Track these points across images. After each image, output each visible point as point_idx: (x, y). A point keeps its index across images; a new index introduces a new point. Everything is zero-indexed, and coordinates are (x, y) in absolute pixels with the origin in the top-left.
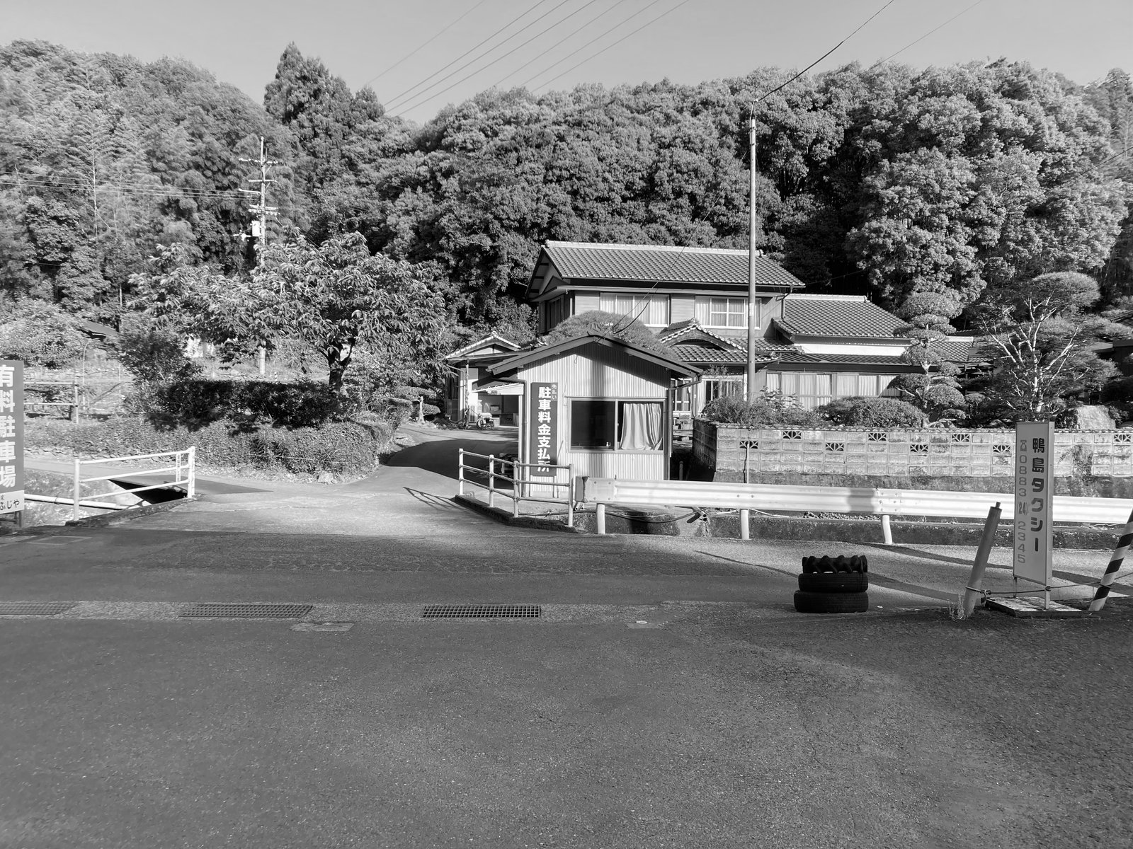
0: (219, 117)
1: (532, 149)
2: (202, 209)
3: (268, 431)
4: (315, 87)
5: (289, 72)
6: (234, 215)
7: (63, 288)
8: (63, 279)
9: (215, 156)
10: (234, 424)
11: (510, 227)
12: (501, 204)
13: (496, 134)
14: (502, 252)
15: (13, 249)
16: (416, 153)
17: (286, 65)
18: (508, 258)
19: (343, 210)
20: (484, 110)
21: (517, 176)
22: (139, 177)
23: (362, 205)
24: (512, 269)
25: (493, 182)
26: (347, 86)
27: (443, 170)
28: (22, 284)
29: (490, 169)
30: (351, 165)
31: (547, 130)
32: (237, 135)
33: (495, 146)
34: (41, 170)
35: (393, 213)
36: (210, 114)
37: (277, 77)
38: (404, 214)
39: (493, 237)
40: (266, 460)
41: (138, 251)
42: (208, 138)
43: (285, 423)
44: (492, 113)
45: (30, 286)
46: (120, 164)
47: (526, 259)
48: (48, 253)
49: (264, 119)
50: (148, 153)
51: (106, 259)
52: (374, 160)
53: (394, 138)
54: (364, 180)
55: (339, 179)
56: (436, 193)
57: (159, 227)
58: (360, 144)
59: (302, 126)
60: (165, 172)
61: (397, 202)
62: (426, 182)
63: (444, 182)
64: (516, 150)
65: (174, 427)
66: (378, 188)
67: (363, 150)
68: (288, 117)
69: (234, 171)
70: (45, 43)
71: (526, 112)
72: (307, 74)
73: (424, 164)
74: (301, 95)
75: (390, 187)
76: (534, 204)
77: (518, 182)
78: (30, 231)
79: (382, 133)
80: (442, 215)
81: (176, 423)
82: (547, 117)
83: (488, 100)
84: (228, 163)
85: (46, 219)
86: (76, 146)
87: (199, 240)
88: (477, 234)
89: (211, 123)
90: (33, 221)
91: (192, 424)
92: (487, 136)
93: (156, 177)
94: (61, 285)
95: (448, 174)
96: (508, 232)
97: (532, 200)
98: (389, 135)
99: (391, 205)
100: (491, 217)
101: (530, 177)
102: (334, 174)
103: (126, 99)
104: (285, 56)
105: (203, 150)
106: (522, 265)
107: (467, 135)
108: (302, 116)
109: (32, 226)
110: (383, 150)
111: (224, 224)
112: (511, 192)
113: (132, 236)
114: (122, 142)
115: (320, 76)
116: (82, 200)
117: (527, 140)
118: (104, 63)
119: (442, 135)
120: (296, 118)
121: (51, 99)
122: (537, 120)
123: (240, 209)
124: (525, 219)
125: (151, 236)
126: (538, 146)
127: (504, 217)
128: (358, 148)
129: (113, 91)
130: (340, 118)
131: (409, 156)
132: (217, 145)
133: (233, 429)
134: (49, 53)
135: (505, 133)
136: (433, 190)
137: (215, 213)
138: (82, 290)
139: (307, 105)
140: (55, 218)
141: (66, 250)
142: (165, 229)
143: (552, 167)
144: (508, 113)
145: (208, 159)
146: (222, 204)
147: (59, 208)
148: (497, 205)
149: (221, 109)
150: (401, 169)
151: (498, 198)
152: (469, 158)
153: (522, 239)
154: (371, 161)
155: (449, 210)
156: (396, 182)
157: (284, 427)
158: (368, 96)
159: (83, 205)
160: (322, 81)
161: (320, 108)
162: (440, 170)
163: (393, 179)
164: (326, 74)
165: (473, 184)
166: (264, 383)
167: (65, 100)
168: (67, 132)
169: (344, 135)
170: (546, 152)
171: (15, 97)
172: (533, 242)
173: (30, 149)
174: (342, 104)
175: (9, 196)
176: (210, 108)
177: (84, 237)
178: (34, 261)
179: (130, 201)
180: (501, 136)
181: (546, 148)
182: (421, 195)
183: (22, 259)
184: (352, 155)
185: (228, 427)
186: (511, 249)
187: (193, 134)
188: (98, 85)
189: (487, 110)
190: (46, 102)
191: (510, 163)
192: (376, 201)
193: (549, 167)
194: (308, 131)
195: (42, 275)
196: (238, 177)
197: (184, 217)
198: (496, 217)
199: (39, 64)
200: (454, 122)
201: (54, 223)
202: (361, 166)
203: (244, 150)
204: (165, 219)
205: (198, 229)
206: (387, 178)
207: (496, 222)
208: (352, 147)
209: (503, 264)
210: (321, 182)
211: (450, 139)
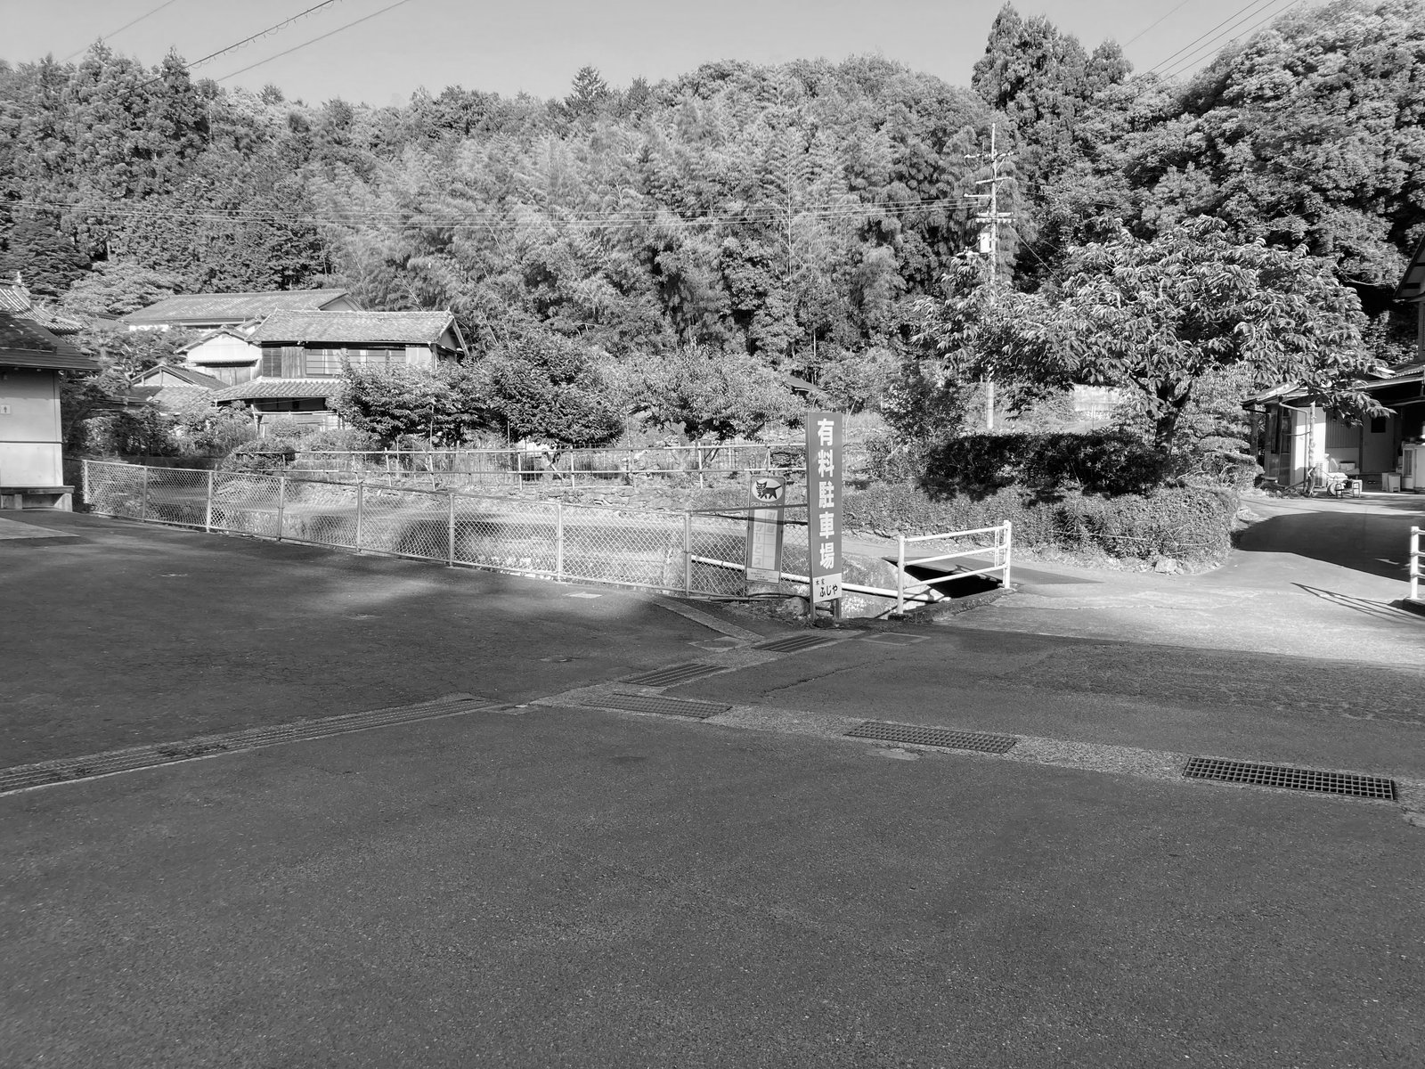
0: (923, 113)
1: (1374, 81)
2: (905, 229)
3: (1076, 499)
4: (1039, 53)
5: (1004, 41)
6: (944, 231)
7: (757, 340)
8: (757, 329)
9: (921, 161)
10: (1028, 491)
11: (1339, 200)
12: (1325, 168)
13: (1311, 69)
14: (1326, 237)
15: (710, 300)
16: (1183, 116)
17: (999, 33)
18: (1335, 246)
19: (1081, 209)
20: (1289, 37)
21: (1350, 124)
22: (836, 200)
23: (1106, 199)
24: (1340, 262)
25: (1312, 138)
26: (1081, 45)
27: (1228, 133)
28: (717, 338)
29: (1305, 120)
30: (1087, 149)
31: (1400, 49)
32: (945, 131)
33: (1312, 85)
34: (736, 206)
35: (1150, 204)
36: (913, 110)
37: (988, 51)
38: (1167, 203)
39: (1309, 218)
40: (1078, 539)
41: (834, 288)
42: (911, 141)
43: (1100, 489)
44: (1302, 40)
45: (724, 341)
46: (816, 187)
47: (1365, 245)
48: (742, 301)
49: (976, 107)
50: (846, 169)
51: (800, 301)
52: (1120, 137)
53: (1147, 103)
54: (1104, 166)
55: (1070, 170)
56: (1215, 168)
57: (858, 257)
58: (1098, 119)
59: (1021, 108)
60: (865, 189)
61: (1157, 189)
62: (1199, 154)
63: (1228, 151)
64: (1348, 86)
65: (952, 495)
66: (1128, 173)
67: (1103, 126)
68: (1002, 100)
69: (944, 177)
70: (732, 62)
71: (1359, 29)
72: (1028, 39)
73: (1197, 130)
74: (1020, 68)
75: (1145, 169)
76: (1380, 161)
77: (1352, 133)
78: (725, 278)
79: (1130, 99)
80: (1227, 197)
81: (954, 490)
82: (1396, 31)
83: (1294, 24)
84: (936, 168)
85: (740, 262)
86: (771, 173)
87: (902, 268)
88: (1284, 216)
89: (915, 122)
90: (728, 266)
91: (975, 491)
92: (1296, 74)
93: (854, 196)
94: (755, 336)
95: (1233, 138)
96: (1335, 208)
97: (1378, 156)
98: (1140, 100)
99: (1147, 193)
100: (1308, 188)
101: (1371, 122)
102: (1064, 164)
103: (820, 110)
104: (998, 22)
105: (907, 156)
106: (1358, 254)
107: (1265, 78)
108: (1022, 95)
109: (726, 272)
110: (1132, 122)
111: (931, 245)
112: (1341, 148)
113: (828, 271)
114: (818, 160)
115: (1045, 37)
116: (777, 236)
117: (1366, 70)
118: (795, 72)
119: (1223, 85)
120: (1013, 98)
121: (742, 124)
122: (1380, 38)
123: (952, 224)
124: (1364, 185)
125: (847, 268)
126: (1385, 75)
127: (1330, 186)
128: (1097, 124)
129: (806, 103)
130: (1070, 88)
131: (1172, 124)
132: (923, 147)
133: (1029, 498)
134: (736, 73)
135: (1328, 64)
136: (1210, 164)
137: (922, 232)
138: (775, 340)
139: (1027, 80)
140: (750, 260)
141: (761, 295)
142: (865, 258)
143: (1410, 103)
144: (1330, 35)
145: (912, 166)
146: (930, 219)
147: (755, 248)
148: (1319, 171)
149: (925, 102)
150: (1160, 143)
151: (1321, 160)
152: (1267, 110)
153: (1358, 215)
154: (1113, 139)
155: (1240, 188)
156: (1152, 161)
157: (1099, 494)
158: (1109, 53)
159: (777, 240)
160: (1047, 45)
161: (1044, 80)
162: (1222, 135)
163: (1149, 158)
164: (1053, 34)
165: (1278, 146)
166: (1071, 435)
167: (758, 122)
168: (762, 158)
169: (1076, 110)
170: (1399, 83)
171: (707, 127)
172: (1376, 219)
173: (724, 184)
174: (1074, 70)
175: (705, 239)
176: (913, 103)
177: (778, 278)
178: (728, 312)
179: (826, 230)
180: (1321, 70)
181: (1399, 75)
182: (1193, 174)
183: (717, 311)
184: (1089, 135)
185: (1021, 495)
186: (1340, 233)
187: (894, 138)
188: (791, 98)
189: (1293, 37)
190: (737, 128)
191: (1338, 106)
192: (1126, 192)
193: (1404, 103)
194: (1029, 113)
195: (736, 327)
196: (949, 183)
197: (886, 241)
198: (1316, 188)
199: (728, 87)
200: (1242, 63)
201: (749, 265)
202: (1101, 147)
203: (955, 149)
204: (864, 247)
205: (901, 254)
206: (1139, 158)
207: (1317, 195)
208: (1088, 125)
209: (1326, 255)
210: (1046, 177)
211: (1236, 89)
